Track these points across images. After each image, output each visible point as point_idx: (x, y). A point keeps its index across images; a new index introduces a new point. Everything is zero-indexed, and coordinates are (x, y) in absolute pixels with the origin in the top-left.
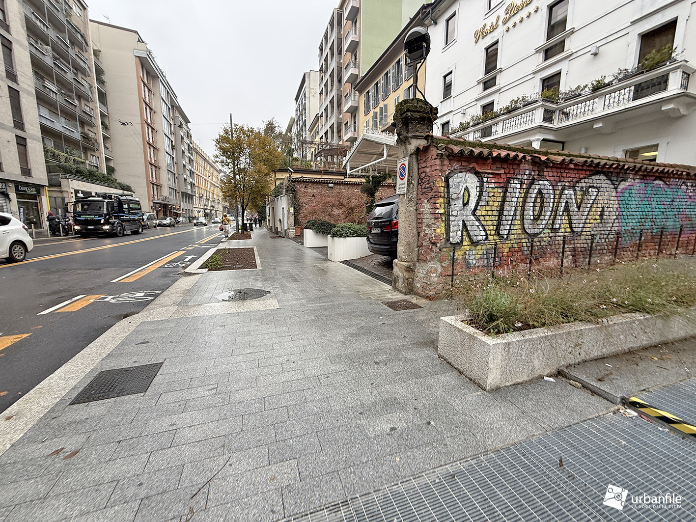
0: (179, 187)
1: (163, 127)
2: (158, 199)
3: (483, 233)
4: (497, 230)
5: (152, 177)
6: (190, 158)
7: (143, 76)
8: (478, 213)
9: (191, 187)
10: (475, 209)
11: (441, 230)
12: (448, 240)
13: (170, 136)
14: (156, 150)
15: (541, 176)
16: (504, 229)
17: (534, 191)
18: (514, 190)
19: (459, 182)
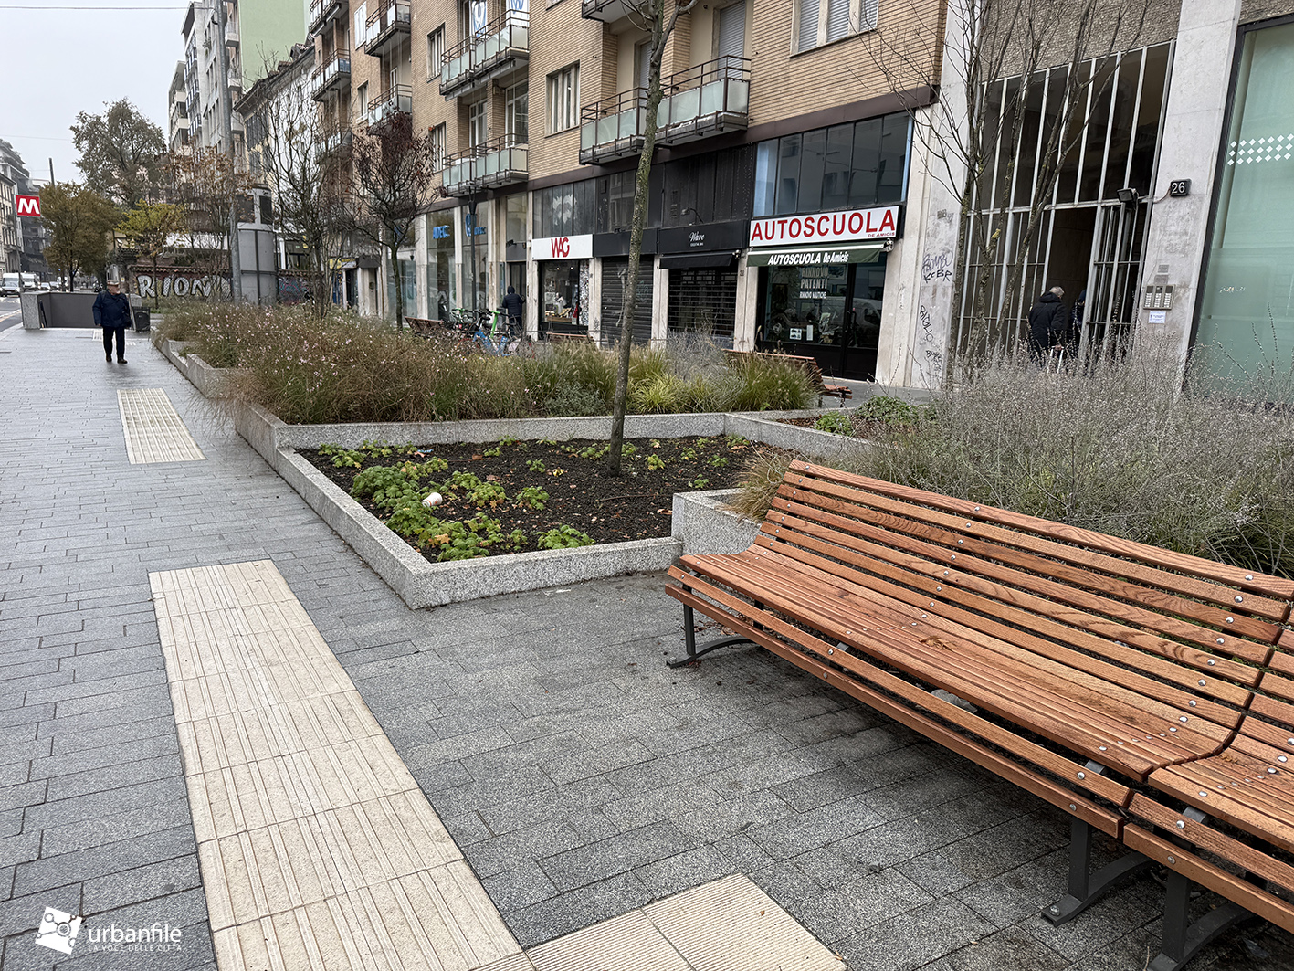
4: (162, 293)
10: (151, 286)
15: (180, 276)
16: (165, 293)
17: (177, 281)
18: (168, 281)
19: (142, 279)
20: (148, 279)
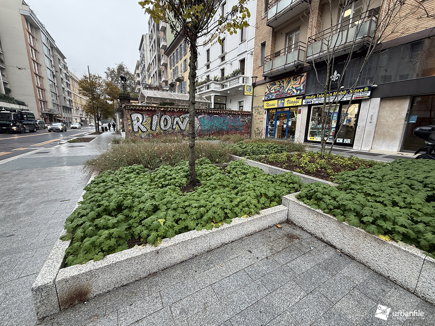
0: (60, 103)
1: (46, 62)
2: (45, 111)
3: (146, 129)
4: (151, 129)
5: (40, 96)
6: (67, 83)
7: (28, 27)
8: (143, 124)
9: (70, 102)
10: (142, 123)
11: (130, 128)
12: (134, 131)
13: (51, 69)
14: (41, 78)
15: (165, 114)
16: (154, 128)
17: (163, 118)
18: (155, 118)
19: (135, 116)
20: (140, 116)
